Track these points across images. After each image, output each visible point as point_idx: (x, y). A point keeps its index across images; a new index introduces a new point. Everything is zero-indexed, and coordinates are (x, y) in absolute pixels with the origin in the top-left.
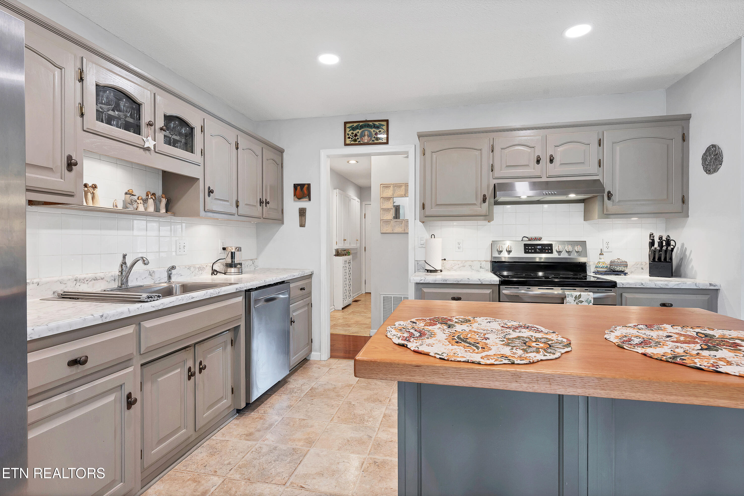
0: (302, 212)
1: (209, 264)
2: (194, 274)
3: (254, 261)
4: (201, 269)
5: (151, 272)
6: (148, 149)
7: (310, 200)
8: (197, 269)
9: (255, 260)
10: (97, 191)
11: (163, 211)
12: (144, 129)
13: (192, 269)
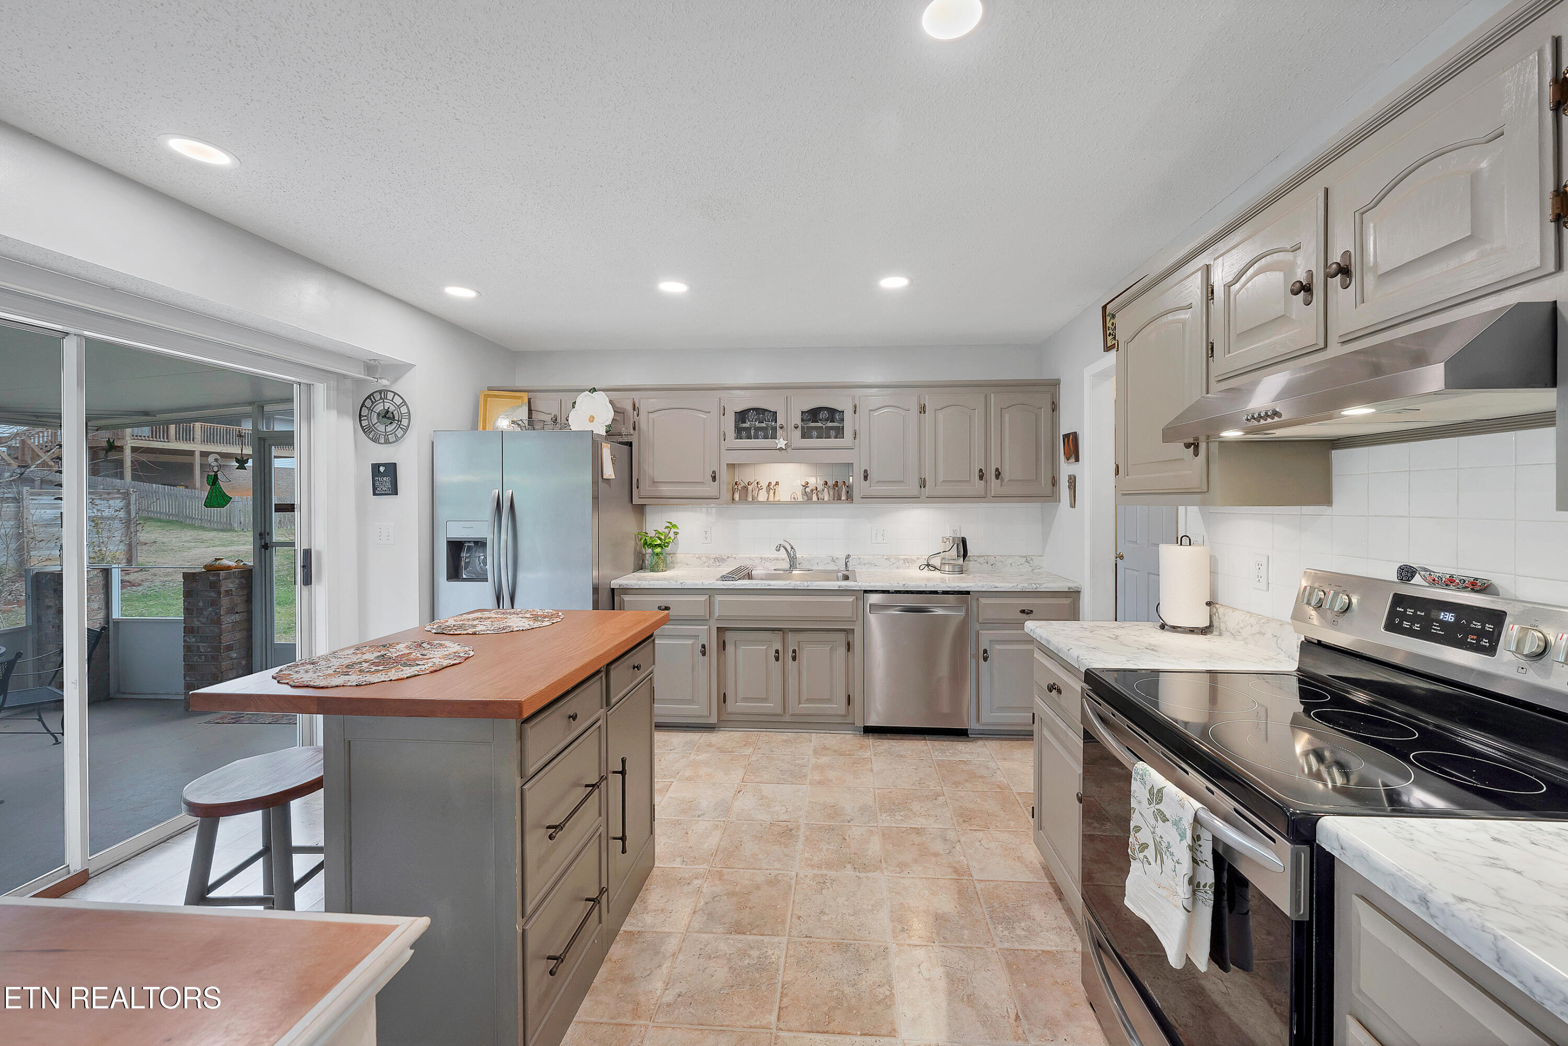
0: (1072, 481)
1: (923, 557)
2: (895, 565)
3: (1029, 559)
4: (908, 561)
5: (835, 559)
6: (780, 449)
7: (1077, 460)
8: (902, 561)
9: (1033, 557)
10: (778, 488)
11: (843, 498)
12: (779, 432)
13: (893, 560)
